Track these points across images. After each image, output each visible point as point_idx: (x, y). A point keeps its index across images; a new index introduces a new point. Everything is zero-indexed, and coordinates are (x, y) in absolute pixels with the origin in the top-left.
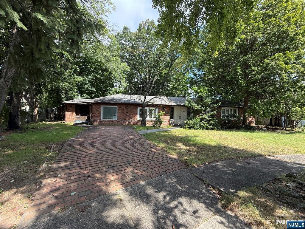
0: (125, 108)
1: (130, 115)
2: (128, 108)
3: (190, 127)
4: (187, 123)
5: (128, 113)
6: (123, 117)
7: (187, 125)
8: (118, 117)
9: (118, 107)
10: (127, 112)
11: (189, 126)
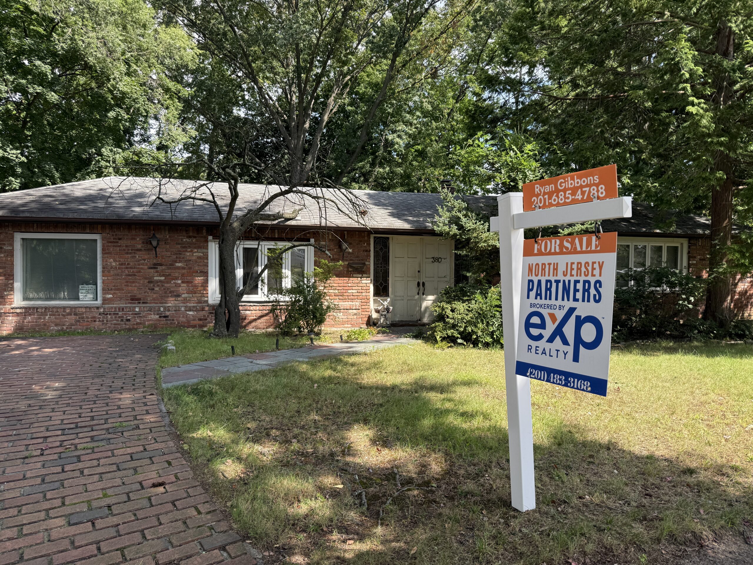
0: (139, 247)
1: (169, 278)
2: (154, 243)
3: (456, 335)
4: (441, 318)
5: (160, 268)
6: (134, 289)
7: (441, 324)
8: (105, 290)
9: (103, 239)
10: (154, 266)
11: (450, 332)
